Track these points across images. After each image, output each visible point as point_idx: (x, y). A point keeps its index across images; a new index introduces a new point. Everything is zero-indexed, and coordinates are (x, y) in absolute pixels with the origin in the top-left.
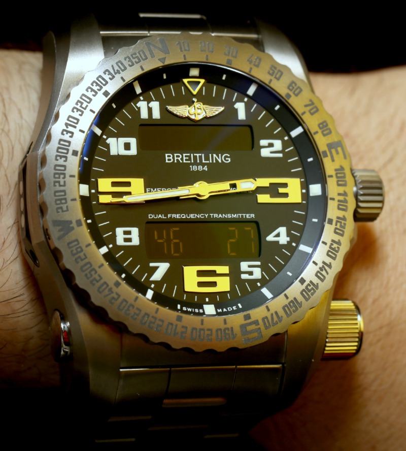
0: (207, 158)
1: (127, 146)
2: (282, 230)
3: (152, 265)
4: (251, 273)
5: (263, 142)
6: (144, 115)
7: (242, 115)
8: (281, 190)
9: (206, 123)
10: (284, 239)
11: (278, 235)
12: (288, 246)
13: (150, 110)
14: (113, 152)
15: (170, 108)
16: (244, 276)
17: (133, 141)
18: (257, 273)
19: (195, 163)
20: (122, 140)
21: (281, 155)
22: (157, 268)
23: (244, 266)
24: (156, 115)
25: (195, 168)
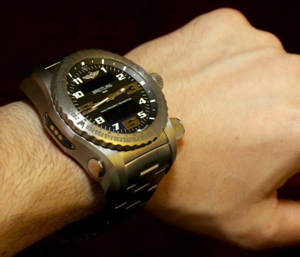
0: (105, 88)
1: (80, 94)
2: (142, 99)
3: (113, 126)
4: (143, 116)
5: (117, 76)
6: (78, 83)
7: (105, 71)
8: (132, 88)
9: (97, 78)
10: (144, 102)
11: (142, 101)
12: (147, 103)
13: (78, 81)
14: (77, 98)
15: (84, 78)
16: (142, 117)
17: (80, 92)
18: (145, 115)
19: (103, 91)
20: (77, 93)
21: (125, 78)
22: (115, 126)
23: (139, 114)
24: (81, 82)
25: (103, 92)
